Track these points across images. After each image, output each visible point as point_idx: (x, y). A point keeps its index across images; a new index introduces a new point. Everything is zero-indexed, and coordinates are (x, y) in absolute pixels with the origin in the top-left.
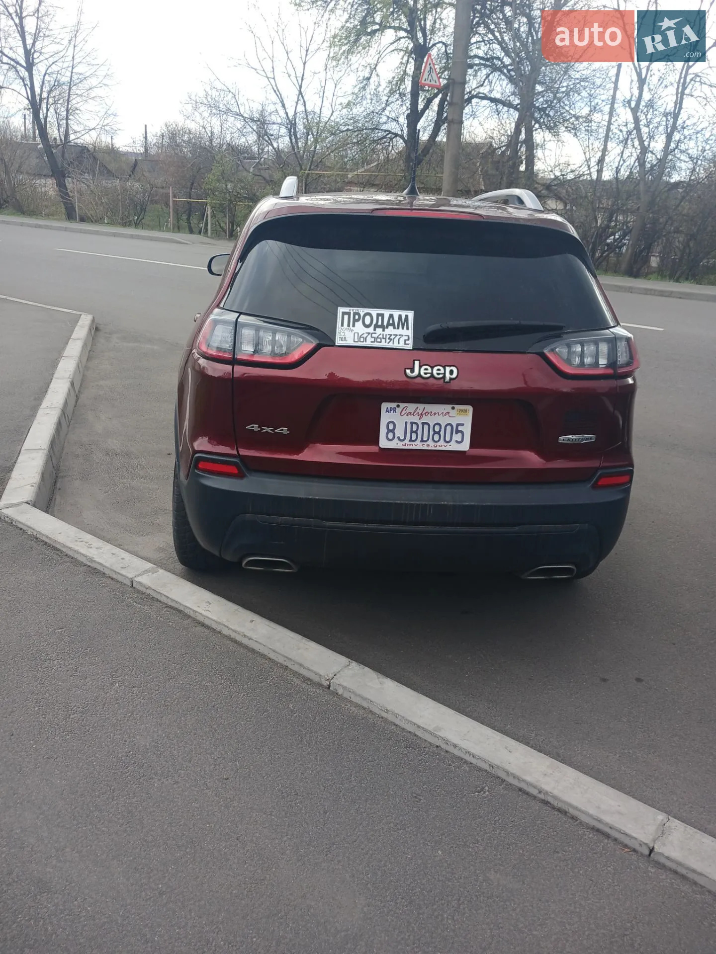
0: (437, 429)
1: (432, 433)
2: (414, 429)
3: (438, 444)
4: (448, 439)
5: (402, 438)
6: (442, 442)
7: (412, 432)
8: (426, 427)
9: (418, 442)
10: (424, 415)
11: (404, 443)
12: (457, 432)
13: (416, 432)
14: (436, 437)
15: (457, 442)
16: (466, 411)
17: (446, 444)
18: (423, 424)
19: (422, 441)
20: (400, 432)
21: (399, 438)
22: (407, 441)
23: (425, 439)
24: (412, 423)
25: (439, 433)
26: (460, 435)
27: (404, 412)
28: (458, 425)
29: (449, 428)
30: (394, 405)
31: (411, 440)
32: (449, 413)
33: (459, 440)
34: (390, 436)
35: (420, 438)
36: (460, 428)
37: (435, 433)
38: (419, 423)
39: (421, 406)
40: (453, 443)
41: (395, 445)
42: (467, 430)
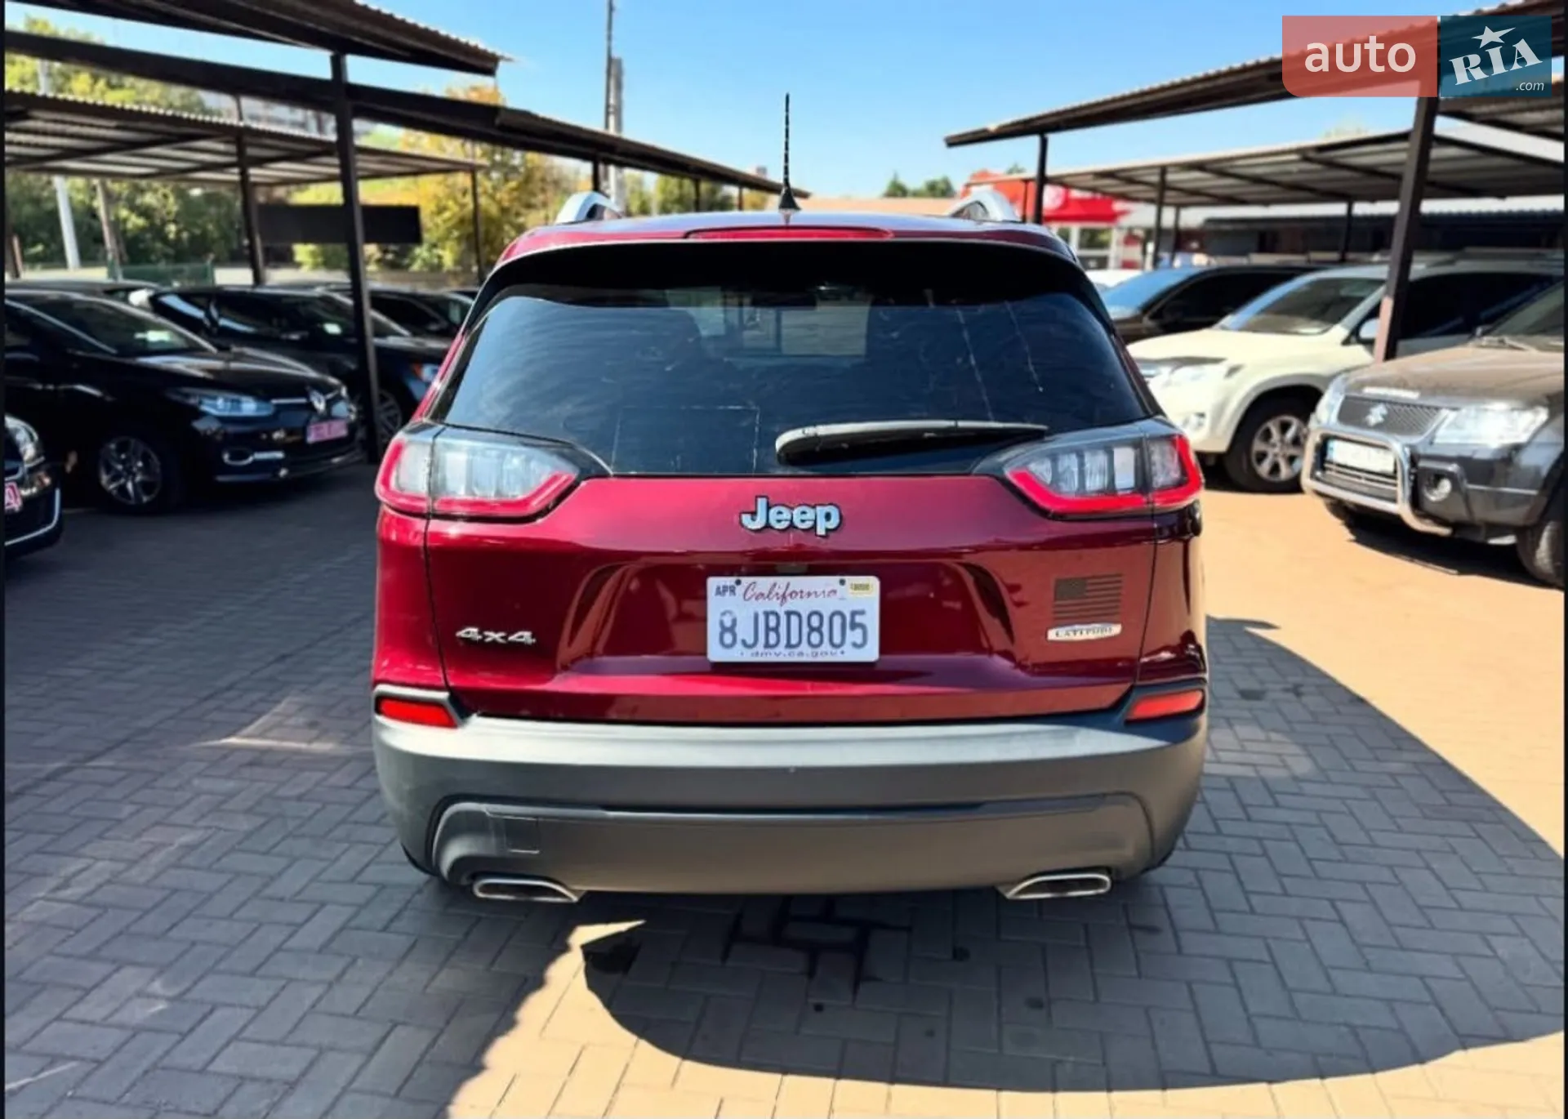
0: (815, 621)
1: (805, 630)
2: (772, 623)
3: (819, 650)
4: (837, 639)
5: (750, 641)
6: (826, 646)
7: (768, 629)
8: (794, 619)
9: (781, 648)
10: (789, 598)
11: (754, 650)
12: (854, 626)
13: (776, 629)
14: (815, 638)
15: (855, 645)
16: (866, 587)
17: (834, 651)
18: (789, 614)
19: (789, 645)
20: (745, 631)
21: (744, 642)
22: (760, 647)
23: (794, 641)
24: (767, 614)
25: (819, 630)
26: (859, 631)
27: (748, 595)
28: (854, 614)
29: (837, 620)
30: (729, 581)
31: (767, 645)
32: (834, 592)
33: (859, 641)
34: (728, 638)
35: (783, 641)
36: (858, 619)
37: (812, 629)
38: (781, 612)
39: (782, 581)
40: (847, 647)
41: (738, 655)
42: (872, 621)
